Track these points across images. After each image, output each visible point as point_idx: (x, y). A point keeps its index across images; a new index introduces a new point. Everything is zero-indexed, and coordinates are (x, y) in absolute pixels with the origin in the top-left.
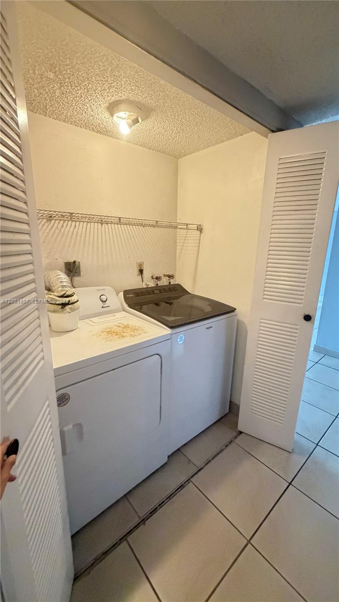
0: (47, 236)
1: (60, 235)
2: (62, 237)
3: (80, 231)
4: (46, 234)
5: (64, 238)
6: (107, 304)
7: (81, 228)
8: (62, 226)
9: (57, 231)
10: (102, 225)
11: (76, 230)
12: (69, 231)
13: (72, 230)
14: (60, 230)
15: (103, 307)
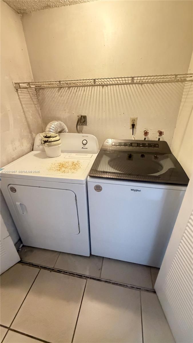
0: (68, 98)
1: (75, 98)
2: (76, 99)
3: (87, 93)
4: (68, 97)
5: (78, 99)
6: (86, 146)
7: (88, 91)
8: (77, 91)
9: (74, 95)
10: (103, 88)
11: (85, 93)
12: (80, 94)
13: (82, 93)
14: (75, 94)
15: (83, 148)
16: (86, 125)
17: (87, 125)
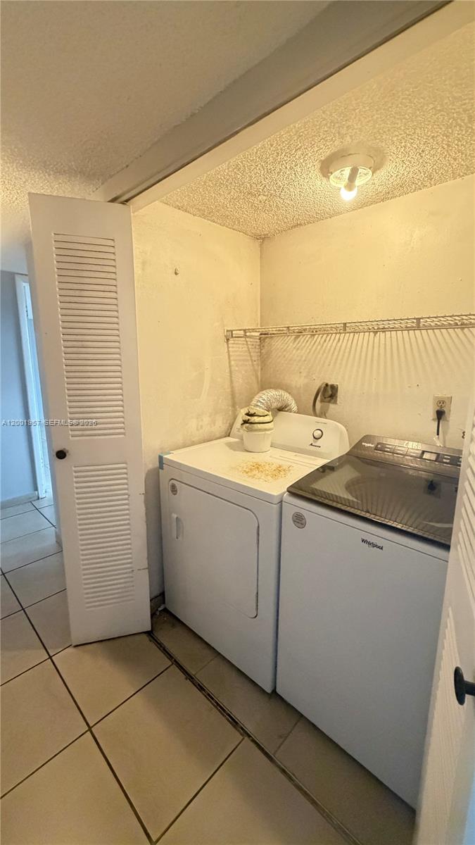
0: (309, 352)
1: (321, 352)
2: (323, 354)
3: (344, 344)
4: (308, 351)
5: (325, 355)
7: (345, 341)
8: (325, 341)
9: (319, 347)
10: (375, 335)
11: (339, 345)
12: (331, 347)
13: (334, 344)
14: (323, 346)
15: (311, 444)
16: (335, 402)
17: (338, 402)
